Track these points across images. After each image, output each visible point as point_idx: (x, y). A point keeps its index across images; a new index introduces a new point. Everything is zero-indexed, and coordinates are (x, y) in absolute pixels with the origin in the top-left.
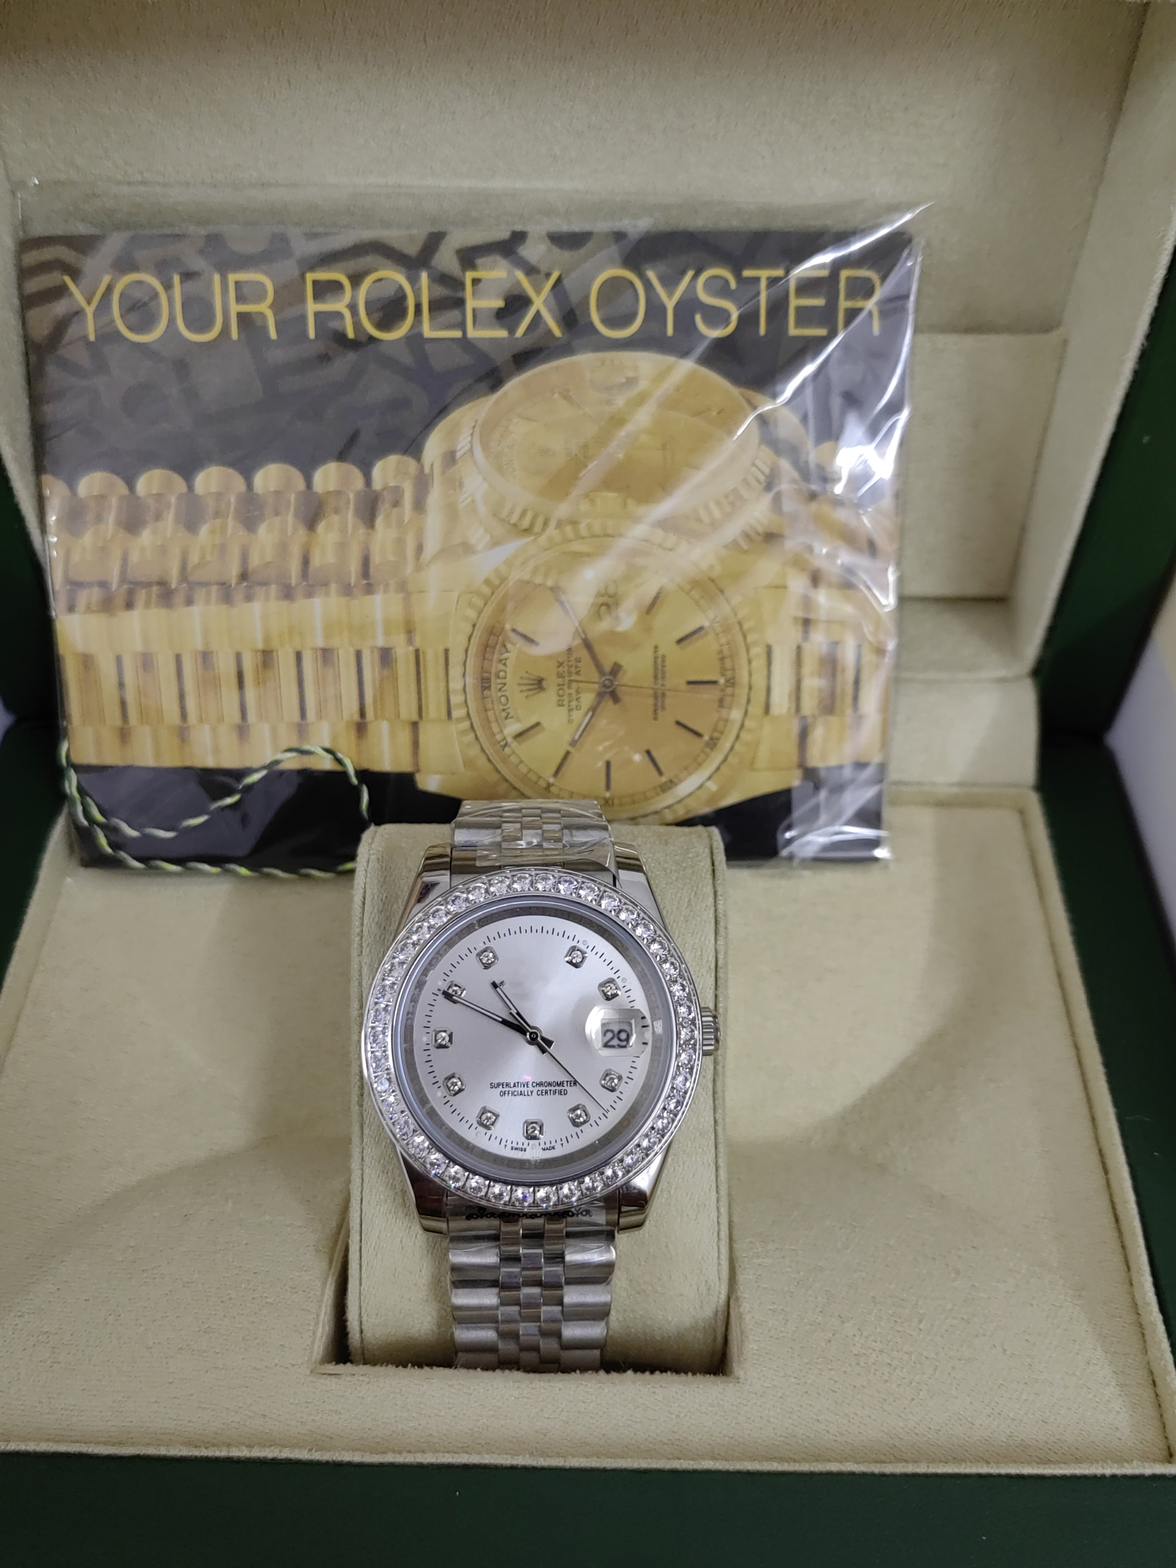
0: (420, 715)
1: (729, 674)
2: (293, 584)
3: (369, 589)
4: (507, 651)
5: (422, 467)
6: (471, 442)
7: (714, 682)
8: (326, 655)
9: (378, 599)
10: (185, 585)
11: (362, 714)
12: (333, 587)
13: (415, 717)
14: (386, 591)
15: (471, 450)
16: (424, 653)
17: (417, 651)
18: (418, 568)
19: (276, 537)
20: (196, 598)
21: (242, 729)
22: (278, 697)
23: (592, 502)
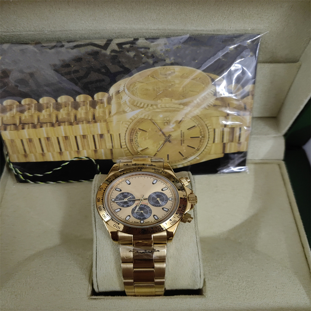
0: (113, 148)
1: (203, 135)
2: (72, 122)
3: (96, 122)
4: (137, 133)
5: (109, 94)
6: (124, 89)
7: (199, 137)
8: (84, 137)
9: (98, 124)
10: (39, 123)
11: (96, 148)
12: (85, 122)
13: (111, 148)
14: (101, 122)
15: (124, 90)
16: (113, 135)
17: (111, 135)
18: (110, 116)
19: (66, 112)
20: (43, 126)
21: (61, 153)
22: (70, 146)
23: (161, 100)
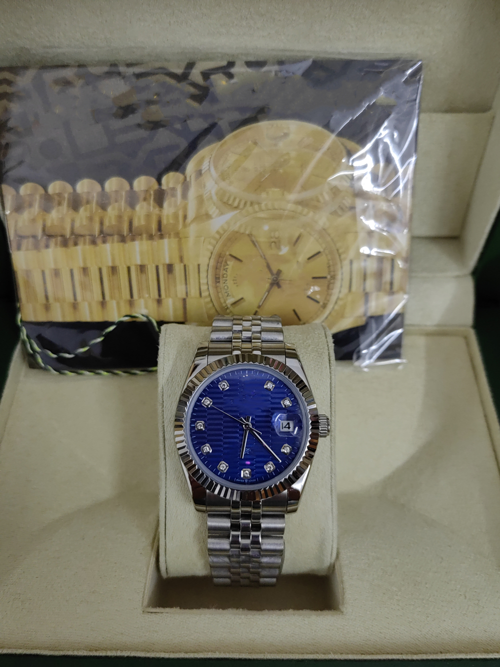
0: (187, 295)
1: (332, 273)
2: (125, 235)
3: (162, 237)
4: (228, 265)
5: (186, 177)
6: (209, 165)
7: (325, 278)
8: (142, 268)
9: (166, 241)
10: (73, 236)
11: (160, 295)
12: (144, 236)
13: (184, 296)
14: (169, 237)
15: (209, 169)
16: (188, 266)
17: (185, 266)
18: (185, 226)
19: (116, 213)
20: (79, 242)
21: (103, 304)
22: (119, 288)
23: (267, 193)
